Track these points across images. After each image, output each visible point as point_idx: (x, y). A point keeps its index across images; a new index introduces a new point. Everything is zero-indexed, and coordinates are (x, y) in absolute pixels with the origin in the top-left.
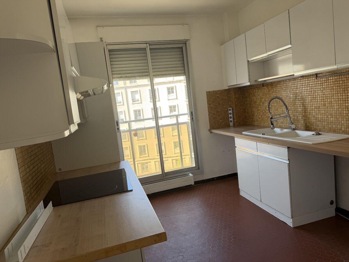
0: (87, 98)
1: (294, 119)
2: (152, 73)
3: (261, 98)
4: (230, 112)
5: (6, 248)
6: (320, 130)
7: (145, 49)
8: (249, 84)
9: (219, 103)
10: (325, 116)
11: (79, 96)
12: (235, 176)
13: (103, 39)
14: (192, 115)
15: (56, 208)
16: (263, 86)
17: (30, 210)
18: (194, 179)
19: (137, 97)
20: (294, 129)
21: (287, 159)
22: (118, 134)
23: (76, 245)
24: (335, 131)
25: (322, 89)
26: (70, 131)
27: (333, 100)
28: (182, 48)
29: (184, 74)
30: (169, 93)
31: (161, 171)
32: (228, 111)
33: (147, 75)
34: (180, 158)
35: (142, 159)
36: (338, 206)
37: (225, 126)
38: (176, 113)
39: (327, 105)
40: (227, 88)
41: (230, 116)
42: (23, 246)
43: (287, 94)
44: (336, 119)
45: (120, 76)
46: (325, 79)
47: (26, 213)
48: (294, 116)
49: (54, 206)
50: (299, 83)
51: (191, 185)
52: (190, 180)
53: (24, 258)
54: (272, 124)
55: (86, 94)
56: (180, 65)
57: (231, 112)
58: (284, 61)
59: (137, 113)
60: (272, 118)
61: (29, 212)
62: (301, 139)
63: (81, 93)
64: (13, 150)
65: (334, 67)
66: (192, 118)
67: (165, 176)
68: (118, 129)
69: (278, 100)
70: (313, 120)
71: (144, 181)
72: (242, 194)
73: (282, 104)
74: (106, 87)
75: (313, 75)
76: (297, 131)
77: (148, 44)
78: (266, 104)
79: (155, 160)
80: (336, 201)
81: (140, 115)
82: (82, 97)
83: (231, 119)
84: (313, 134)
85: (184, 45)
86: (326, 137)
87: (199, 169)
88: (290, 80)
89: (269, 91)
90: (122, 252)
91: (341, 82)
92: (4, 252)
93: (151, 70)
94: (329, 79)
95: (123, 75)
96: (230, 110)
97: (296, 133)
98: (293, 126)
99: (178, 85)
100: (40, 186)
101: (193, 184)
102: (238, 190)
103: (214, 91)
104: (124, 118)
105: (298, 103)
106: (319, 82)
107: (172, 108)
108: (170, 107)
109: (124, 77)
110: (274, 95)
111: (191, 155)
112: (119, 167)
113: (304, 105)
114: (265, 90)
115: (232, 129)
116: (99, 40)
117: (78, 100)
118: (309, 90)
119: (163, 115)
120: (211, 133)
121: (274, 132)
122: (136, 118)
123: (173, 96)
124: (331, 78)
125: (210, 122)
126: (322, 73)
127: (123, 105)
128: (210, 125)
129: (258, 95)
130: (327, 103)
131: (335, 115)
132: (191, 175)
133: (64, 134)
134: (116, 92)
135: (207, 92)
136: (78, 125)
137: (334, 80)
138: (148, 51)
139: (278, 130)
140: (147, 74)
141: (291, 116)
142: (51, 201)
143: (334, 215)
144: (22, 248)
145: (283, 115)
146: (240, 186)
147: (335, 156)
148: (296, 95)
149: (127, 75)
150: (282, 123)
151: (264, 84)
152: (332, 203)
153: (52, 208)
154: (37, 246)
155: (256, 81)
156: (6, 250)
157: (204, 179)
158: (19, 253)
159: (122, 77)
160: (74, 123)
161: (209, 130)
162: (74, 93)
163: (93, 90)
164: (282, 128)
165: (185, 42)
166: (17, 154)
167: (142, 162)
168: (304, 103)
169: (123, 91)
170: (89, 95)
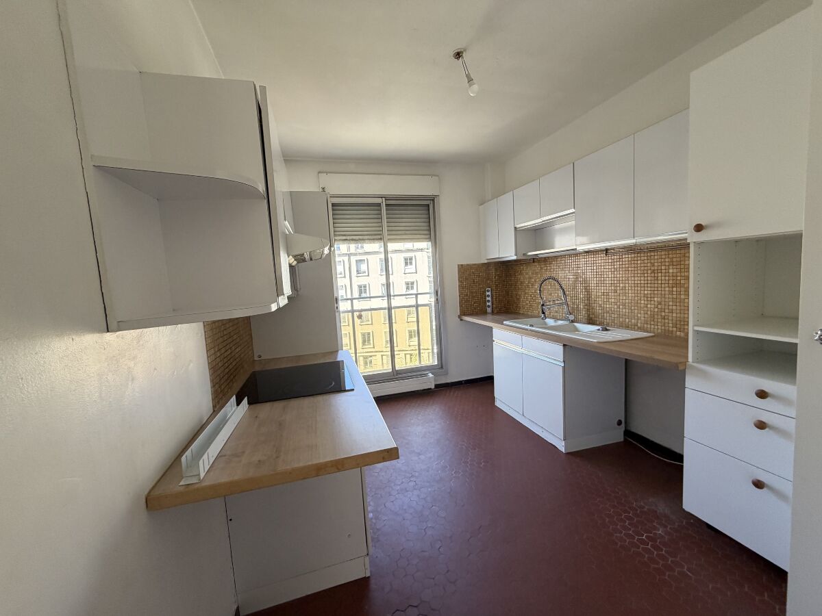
0: (300, 264)
1: (573, 308)
2: (386, 237)
3: (530, 278)
4: (487, 293)
5: (184, 456)
6: (608, 325)
7: (379, 205)
8: (514, 258)
9: (474, 281)
10: (616, 306)
11: (292, 260)
12: (489, 380)
13: (326, 190)
14: (437, 295)
15: (252, 406)
16: (534, 262)
17: (217, 407)
18: (435, 381)
19: (363, 267)
20: (572, 321)
21: (562, 360)
22: (337, 314)
23: (277, 457)
24: (627, 327)
25: (613, 270)
26: (278, 304)
27: (627, 285)
28: (428, 206)
29: (430, 239)
30: (406, 264)
31: (391, 367)
32: (485, 292)
33: (381, 239)
34: (417, 352)
35: (365, 350)
36: (629, 428)
37: (481, 312)
38: (414, 291)
39: (618, 291)
40: (486, 262)
41: (488, 299)
42: (206, 454)
43: (565, 275)
44: (630, 311)
45: (344, 238)
46: (618, 257)
47: (212, 411)
48: (573, 304)
49: (250, 403)
50: (582, 260)
51: (431, 389)
52: (429, 382)
53: (206, 470)
54: (544, 313)
55: (300, 259)
56: (425, 228)
57: (489, 293)
58: (565, 230)
59: (362, 289)
60: (543, 305)
61: (216, 409)
62: (581, 335)
63: (295, 257)
64: (201, 324)
65: (631, 241)
66: (437, 299)
67: (396, 375)
68: (337, 308)
69: (553, 282)
70: (598, 310)
71: (371, 380)
72: (498, 404)
73: (558, 287)
74: (326, 251)
75: (602, 251)
76: (576, 324)
77: (384, 199)
78: (537, 286)
79: (382, 353)
80: (625, 422)
81: (365, 292)
82: (295, 263)
83: (490, 304)
84: (598, 330)
85: (432, 202)
86: (616, 335)
87: (442, 367)
88: (570, 256)
89: (542, 269)
90: (339, 470)
91: (639, 262)
92: (181, 460)
93: (385, 232)
94: (624, 256)
95: (348, 238)
96: (488, 291)
97: (575, 326)
98: (572, 317)
99: (418, 254)
100: (232, 377)
101: (433, 387)
102: (493, 398)
103: (468, 265)
104: (344, 294)
105: (580, 287)
106: (610, 261)
107: (409, 285)
108: (407, 284)
109: (349, 240)
110: (548, 274)
111: (433, 349)
112: (336, 358)
113: (588, 291)
114: (536, 267)
115: (490, 317)
116: (321, 190)
117: (291, 266)
118: (595, 271)
119: (396, 294)
120: (461, 320)
121: (546, 324)
122: (360, 295)
123: (411, 268)
124: (627, 256)
125: (461, 306)
126: (613, 249)
127: (345, 277)
128: (460, 309)
129: (527, 274)
130: (618, 288)
131: (630, 305)
132: (431, 375)
133: (270, 308)
134: (337, 259)
135: (458, 265)
136: (289, 298)
137: (630, 259)
138: (384, 208)
139: (550, 322)
140: (379, 237)
141: (569, 303)
142: (246, 398)
143: (622, 440)
144: (205, 457)
145: (558, 302)
146: (496, 394)
147: (626, 360)
148: (577, 276)
149: (354, 237)
150: (556, 312)
151: (535, 260)
152: (619, 423)
153: (247, 406)
154: (225, 456)
155: (524, 254)
156: (183, 458)
157: (449, 381)
158: (201, 462)
159: (347, 240)
160: (284, 295)
161: (459, 317)
162: (287, 257)
163: (310, 252)
164: (556, 319)
165: (433, 199)
166: (205, 332)
167: (365, 354)
168: (588, 288)
169: (346, 259)
170: (304, 260)
